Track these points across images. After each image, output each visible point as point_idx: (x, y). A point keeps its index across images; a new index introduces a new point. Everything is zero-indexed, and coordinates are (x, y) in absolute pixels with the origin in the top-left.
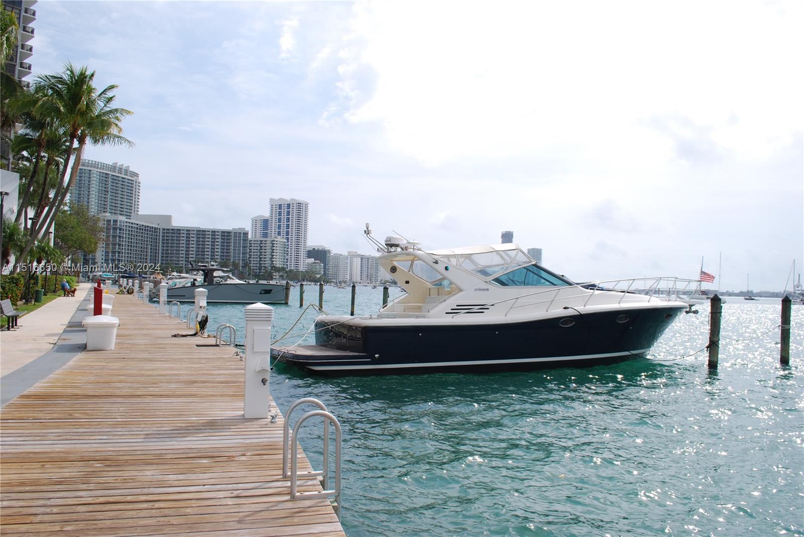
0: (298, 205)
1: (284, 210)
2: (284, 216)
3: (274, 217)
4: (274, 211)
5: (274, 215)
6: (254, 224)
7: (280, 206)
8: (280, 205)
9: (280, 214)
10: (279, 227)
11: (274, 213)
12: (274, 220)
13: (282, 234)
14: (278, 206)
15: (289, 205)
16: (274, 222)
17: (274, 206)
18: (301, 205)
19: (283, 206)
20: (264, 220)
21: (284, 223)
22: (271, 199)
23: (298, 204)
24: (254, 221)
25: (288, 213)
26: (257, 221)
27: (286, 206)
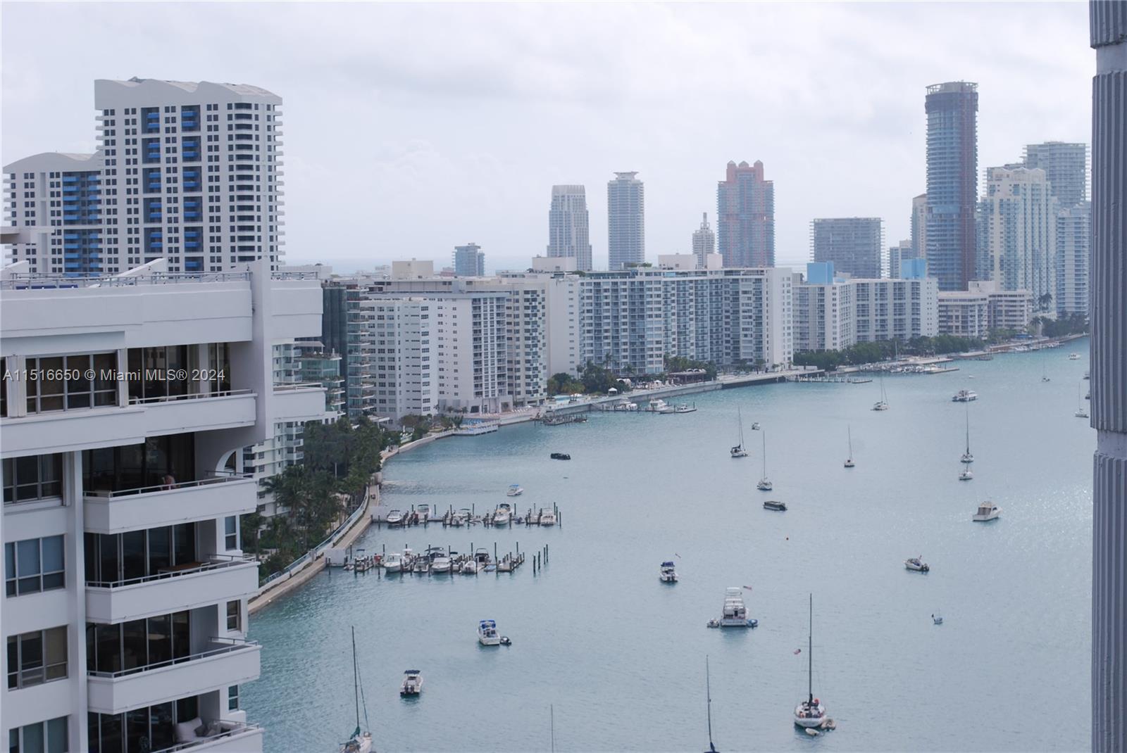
0: (234, 112)
1: (171, 138)
2: (171, 163)
3: (121, 167)
4: (120, 137)
5: (121, 157)
6: (21, 191)
7: (150, 116)
8: (146, 111)
9: (151, 150)
10: (152, 210)
11: (121, 147)
12: (121, 177)
13: (166, 245)
14: (138, 116)
15: (191, 115)
16: (121, 187)
17: (120, 117)
18: (252, 112)
19: (163, 115)
20: (67, 174)
21: (173, 196)
22: (97, 82)
23: (239, 106)
24: (20, 181)
25: (192, 149)
26: (37, 180)
27: (178, 114)
